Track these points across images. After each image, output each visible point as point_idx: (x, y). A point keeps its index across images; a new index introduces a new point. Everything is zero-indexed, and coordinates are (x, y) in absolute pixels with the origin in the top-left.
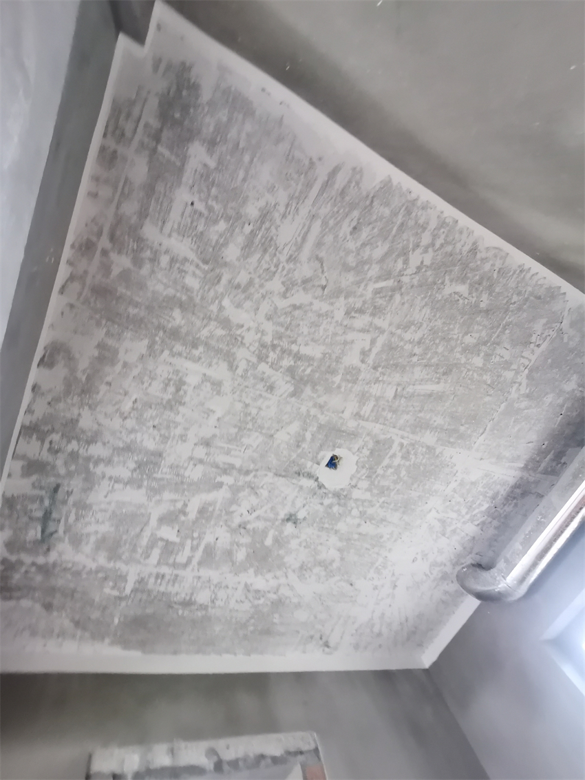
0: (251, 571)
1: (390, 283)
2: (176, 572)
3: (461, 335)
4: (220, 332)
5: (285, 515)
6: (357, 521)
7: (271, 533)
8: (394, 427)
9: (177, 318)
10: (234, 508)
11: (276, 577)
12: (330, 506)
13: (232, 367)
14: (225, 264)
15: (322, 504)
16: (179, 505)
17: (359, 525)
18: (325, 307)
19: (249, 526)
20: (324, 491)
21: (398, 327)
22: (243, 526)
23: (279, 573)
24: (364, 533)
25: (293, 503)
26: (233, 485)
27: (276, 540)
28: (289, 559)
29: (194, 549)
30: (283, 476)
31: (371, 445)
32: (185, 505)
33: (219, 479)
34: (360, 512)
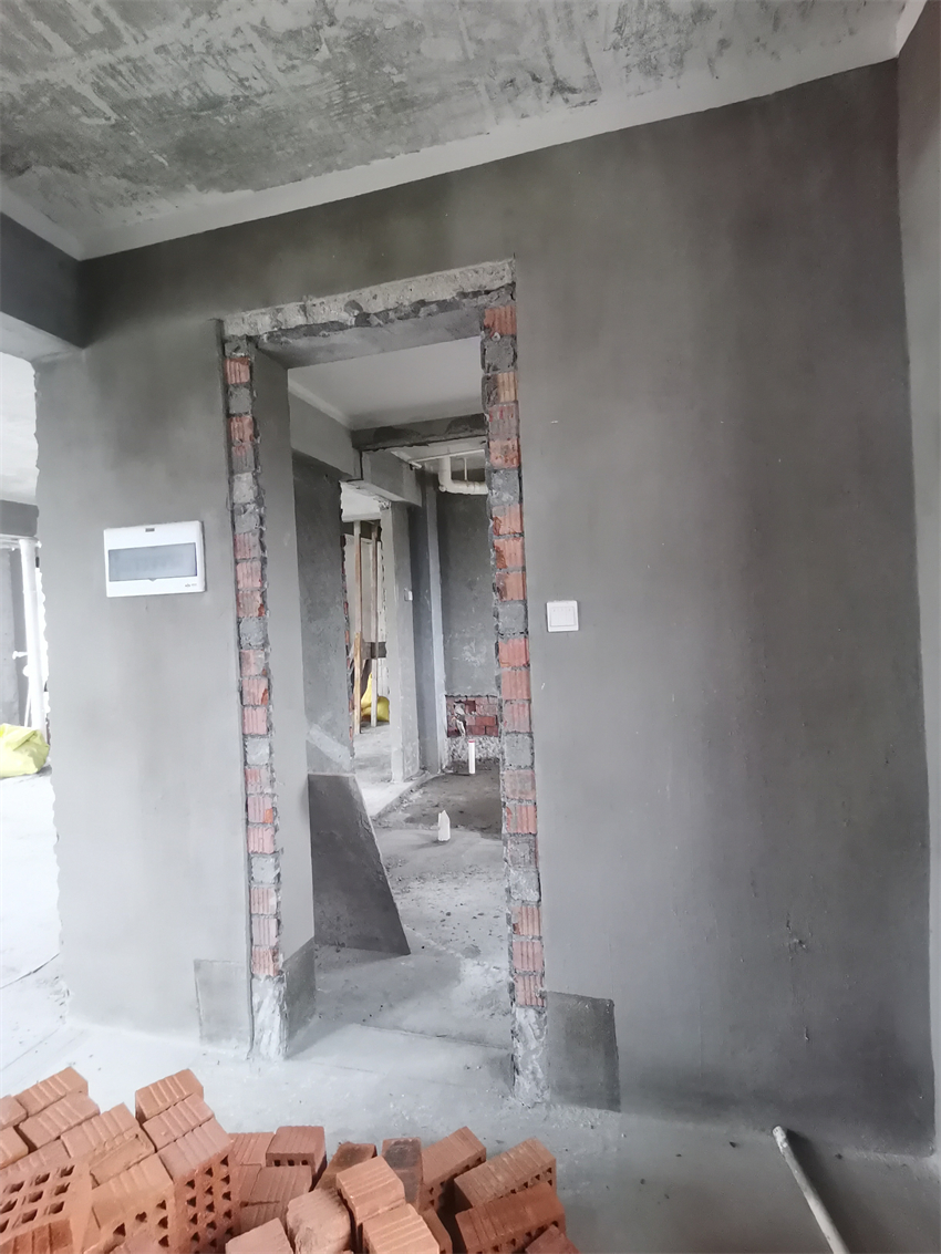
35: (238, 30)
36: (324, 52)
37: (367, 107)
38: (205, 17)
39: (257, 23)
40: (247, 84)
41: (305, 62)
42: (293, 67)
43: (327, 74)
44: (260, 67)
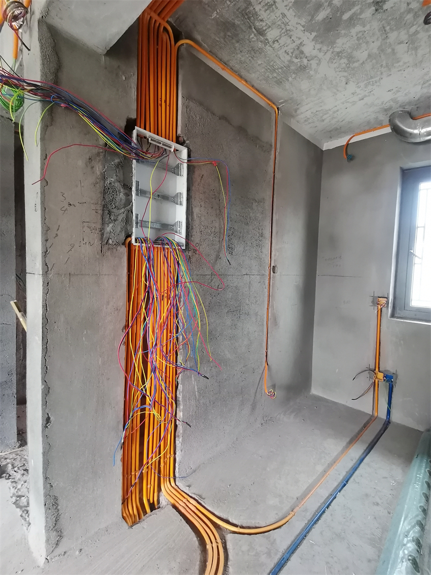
0: (314, 34)
11: (320, 50)
17: (401, 43)
23: (325, 48)
24: (395, 51)
27: (351, 18)
28: (340, 42)
35: (300, 38)
36: (296, 61)
37: (275, 75)
38: (303, 29)
39: (304, 43)
40: (276, 42)
41: (291, 57)
42: (288, 54)
43: (287, 63)
44: (285, 45)
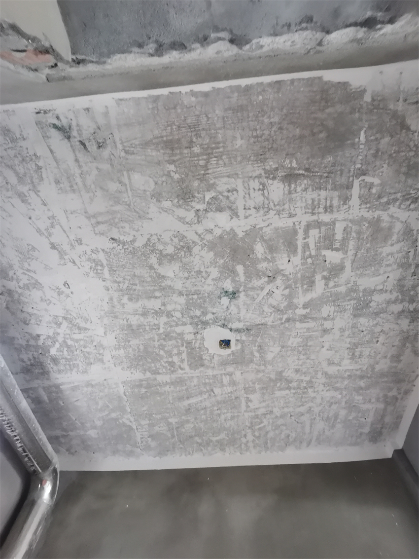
1: (257, 427)
2: (315, 217)
3: (197, 425)
4: (338, 385)
5: (239, 297)
6: (169, 308)
7: (242, 278)
8: (198, 376)
9: (362, 383)
10: (287, 292)
12: (204, 314)
13: (326, 374)
14: (345, 408)
15: (213, 313)
16: (331, 284)
18: (286, 410)
19: (266, 279)
20: (218, 324)
21: (238, 416)
22: (272, 278)
25: (238, 307)
26: (295, 309)
29: (306, 246)
30: (259, 324)
31: (206, 362)
32: (326, 285)
33: (308, 310)
34: (173, 316)
